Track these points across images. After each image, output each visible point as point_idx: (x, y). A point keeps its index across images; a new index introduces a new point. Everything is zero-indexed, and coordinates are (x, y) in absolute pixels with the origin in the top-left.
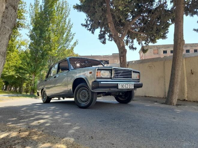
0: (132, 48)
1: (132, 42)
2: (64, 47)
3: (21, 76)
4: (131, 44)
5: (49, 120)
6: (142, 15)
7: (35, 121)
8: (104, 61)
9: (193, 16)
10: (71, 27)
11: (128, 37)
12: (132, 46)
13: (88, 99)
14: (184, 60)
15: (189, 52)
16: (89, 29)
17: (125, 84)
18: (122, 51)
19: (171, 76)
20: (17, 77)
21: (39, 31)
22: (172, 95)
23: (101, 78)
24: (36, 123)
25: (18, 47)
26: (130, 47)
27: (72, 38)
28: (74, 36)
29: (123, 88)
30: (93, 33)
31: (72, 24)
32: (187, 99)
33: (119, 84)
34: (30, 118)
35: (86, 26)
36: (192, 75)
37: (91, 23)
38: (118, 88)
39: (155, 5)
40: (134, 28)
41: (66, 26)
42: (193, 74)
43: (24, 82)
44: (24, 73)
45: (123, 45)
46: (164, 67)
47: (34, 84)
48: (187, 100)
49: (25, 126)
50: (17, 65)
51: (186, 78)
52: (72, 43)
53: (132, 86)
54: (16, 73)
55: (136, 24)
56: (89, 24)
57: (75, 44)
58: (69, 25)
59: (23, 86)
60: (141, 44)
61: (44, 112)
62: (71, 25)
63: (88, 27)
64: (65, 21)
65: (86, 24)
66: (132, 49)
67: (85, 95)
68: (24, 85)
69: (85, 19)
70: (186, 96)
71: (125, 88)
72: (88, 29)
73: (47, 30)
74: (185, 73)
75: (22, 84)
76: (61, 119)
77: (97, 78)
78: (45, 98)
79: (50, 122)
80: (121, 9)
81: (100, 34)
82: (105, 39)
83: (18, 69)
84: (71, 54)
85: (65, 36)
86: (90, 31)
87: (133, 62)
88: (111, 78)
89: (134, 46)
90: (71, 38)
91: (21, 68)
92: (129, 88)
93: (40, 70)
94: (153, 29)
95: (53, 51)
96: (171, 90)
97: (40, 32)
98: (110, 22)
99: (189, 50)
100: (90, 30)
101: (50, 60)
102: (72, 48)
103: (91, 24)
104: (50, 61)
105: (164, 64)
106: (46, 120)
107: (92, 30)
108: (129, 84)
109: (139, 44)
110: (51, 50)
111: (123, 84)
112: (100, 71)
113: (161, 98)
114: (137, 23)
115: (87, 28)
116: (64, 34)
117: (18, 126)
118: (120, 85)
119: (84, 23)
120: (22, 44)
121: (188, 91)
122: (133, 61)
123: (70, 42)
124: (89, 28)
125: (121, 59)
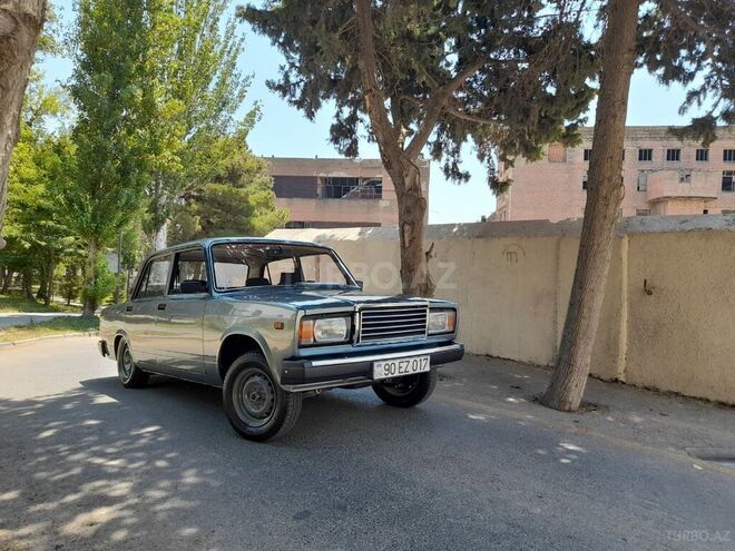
0: (453, 173)
1: (456, 151)
2: (209, 128)
3: (43, 243)
4: (452, 159)
5: (128, 507)
6: (492, 56)
7: (81, 512)
8: (365, 179)
9: (667, 84)
10: (237, 50)
11: (442, 130)
12: (454, 164)
13: (271, 408)
14: (626, 240)
15: (678, 159)
16: (296, 103)
17: (397, 362)
18: (409, 203)
19: (569, 309)
20: (27, 245)
21: (108, 77)
22: (569, 374)
23: (317, 345)
24: (83, 525)
25: (32, 120)
26: (446, 170)
27: (242, 96)
28: (246, 89)
29: (390, 376)
30: (310, 115)
31: (242, 40)
32: (626, 377)
33: (376, 364)
34: (65, 495)
35: (285, 88)
36: (647, 296)
37: (301, 80)
38: (372, 378)
39: (541, 23)
40: (463, 102)
41: (218, 49)
42: (650, 293)
43: (58, 261)
44: (56, 232)
45: (415, 183)
46: (558, 258)
47: (96, 277)
48: (623, 383)
49: (46, 537)
50: (28, 200)
51: (626, 304)
52: (240, 115)
53: (423, 363)
54: (23, 232)
55: (471, 87)
56: (294, 85)
57: (251, 119)
58: (231, 43)
59: (55, 272)
60: (486, 158)
61: (114, 457)
62: (237, 40)
63: (293, 96)
64: (213, 28)
65: (282, 82)
66: (454, 177)
67: (259, 393)
68: (60, 270)
69: (282, 68)
70: (622, 365)
71: (397, 374)
72: (290, 102)
73: (141, 69)
74: (625, 288)
75: (49, 270)
76: (168, 505)
77: (301, 347)
78: (127, 367)
79: (129, 521)
80: (417, 32)
81: (335, 122)
82: (355, 142)
83: (32, 216)
84: (237, 157)
85: (212, 86)
86: (298, 108)
87: (455, 230)
88: (350, 342)
89: (462, 168)
90: (236, 93)
91: (43, 209)
92: (411, 372)
93: (119, 226)
94: (528, 116)
95: (167, 153)
96: (565, 357)
97: (111, 78)
98: (371, 91)
99: (678, 151)
100: (299, 104)
101: (156, 180)
102: (242, 136)
103: (302, 84)
104: (157, 185)
105: (558, 249)
106: (119, 506)
107: (309, 104)
108: (412, 360)
109: (481, 157)
110: (157, 151)
111: (390, 363)
112: (312, 322)
113: (539, 366)
114: (474, 85)
115: (288, 97)
116: (208, 79)
117: (21, 538)
118: (380, 366)
119: (278, 78)
120: (47, 108)
121: (630, 350)
122: (453, 225)
123: (233, 109)
124: (293, 99)
125: (406, 235)
